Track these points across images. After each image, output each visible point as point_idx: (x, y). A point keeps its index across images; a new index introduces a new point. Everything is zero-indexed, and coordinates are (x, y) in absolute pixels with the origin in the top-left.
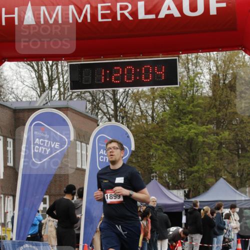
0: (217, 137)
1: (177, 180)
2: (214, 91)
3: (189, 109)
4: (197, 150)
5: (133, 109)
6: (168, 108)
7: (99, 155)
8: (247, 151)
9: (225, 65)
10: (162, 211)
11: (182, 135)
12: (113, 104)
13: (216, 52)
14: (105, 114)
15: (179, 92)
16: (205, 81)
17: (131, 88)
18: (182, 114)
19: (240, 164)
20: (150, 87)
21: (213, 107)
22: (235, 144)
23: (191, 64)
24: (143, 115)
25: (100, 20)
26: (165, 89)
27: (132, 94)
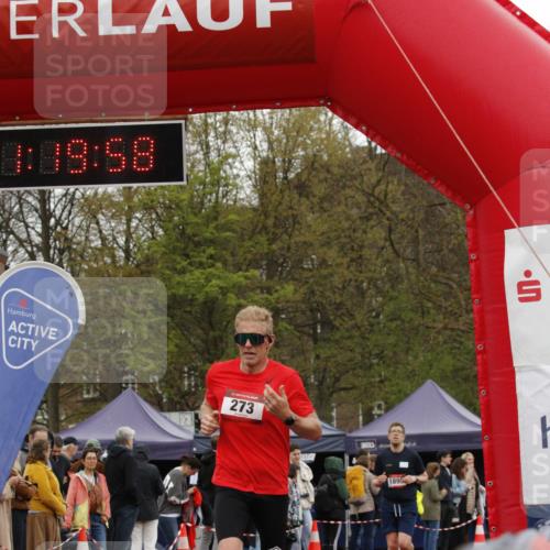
0: (269, 297)
1: (179, 389)
2: (262, 196)
3: (208, 235)
4: (225, 323)
5: (83, 233)
6: (161, 232)
7: (8, 334)
8: (333, 328)
9: (287, 139)
10: (146, 458)
11: (192, 290)
12: (39, 221)
13: (268, 110)
14: (21, 243)
15: (185, 196)
16: (242, 173)
17: (81, 188)
18: (191, 246)
19: (318, 357)
20: (121, 186)
21: (261, 229)
22: (308, 313)
23: (212, 134)
24: (107, 247)
25: (14, 35)
26: (156, 190)
27: (82, 201)
